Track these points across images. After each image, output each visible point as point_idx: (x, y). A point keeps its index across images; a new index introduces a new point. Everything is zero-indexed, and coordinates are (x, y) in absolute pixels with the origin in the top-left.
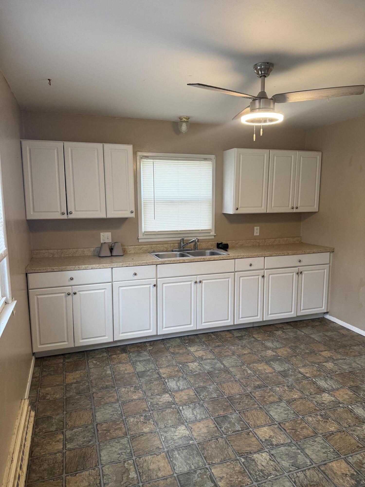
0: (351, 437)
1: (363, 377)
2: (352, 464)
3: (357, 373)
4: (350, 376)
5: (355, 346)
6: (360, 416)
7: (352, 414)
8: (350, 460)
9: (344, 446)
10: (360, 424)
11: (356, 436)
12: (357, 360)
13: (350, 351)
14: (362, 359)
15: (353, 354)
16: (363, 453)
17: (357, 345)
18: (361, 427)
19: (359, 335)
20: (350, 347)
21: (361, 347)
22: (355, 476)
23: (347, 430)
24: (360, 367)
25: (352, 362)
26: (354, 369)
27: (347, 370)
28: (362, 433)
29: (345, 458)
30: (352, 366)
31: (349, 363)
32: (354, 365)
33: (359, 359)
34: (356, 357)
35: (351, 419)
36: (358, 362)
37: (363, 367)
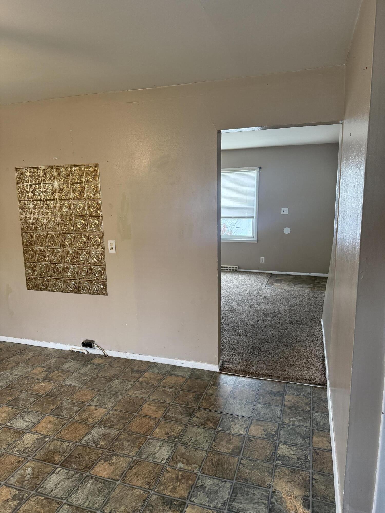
0: (12, 456)
1: (21, 386)
2: (14, 484)
3: (14, 385)
4: (8, 391)
5: (11, 357)
6: (20, 429)
7: (12, 431)
8: (12, 481)
9: (4, 470)
10: (20, 437)
11: (17, 452)
12: (14, 371)
13: (6, 364)
14: (19, 368)
15: (10, 366)
16: (24, 466)
17: (14, 355)
18: (21, 439)
19: (16, 344)
20: (6, 360)
21: (18, 356)
22: (17, 495)
23: (6, 451)
24: (17, 377)
25: (9, 375)
26: (12, 382)
27: (4, 386)
28: (22, 445)
29: (6, 482)
30: (9, 380)
31: (6, 377)
32: (11, 378)
33: (17, 370)
34: (13, 369)
35: (10, 437)
36: (15, 373)
37: (20, 376)
